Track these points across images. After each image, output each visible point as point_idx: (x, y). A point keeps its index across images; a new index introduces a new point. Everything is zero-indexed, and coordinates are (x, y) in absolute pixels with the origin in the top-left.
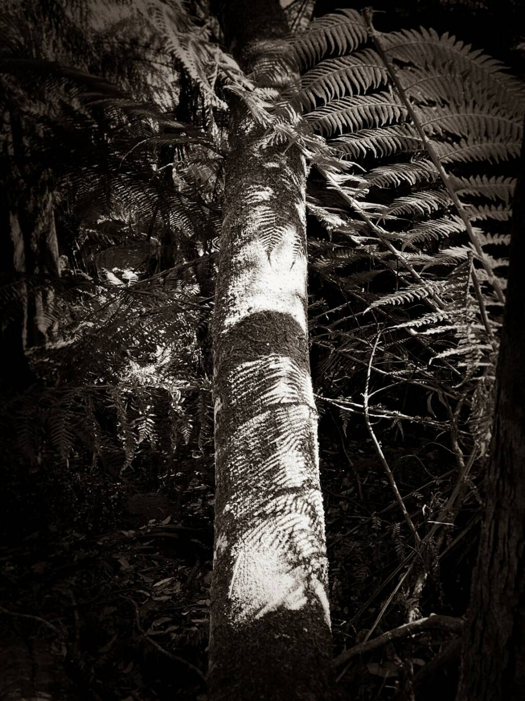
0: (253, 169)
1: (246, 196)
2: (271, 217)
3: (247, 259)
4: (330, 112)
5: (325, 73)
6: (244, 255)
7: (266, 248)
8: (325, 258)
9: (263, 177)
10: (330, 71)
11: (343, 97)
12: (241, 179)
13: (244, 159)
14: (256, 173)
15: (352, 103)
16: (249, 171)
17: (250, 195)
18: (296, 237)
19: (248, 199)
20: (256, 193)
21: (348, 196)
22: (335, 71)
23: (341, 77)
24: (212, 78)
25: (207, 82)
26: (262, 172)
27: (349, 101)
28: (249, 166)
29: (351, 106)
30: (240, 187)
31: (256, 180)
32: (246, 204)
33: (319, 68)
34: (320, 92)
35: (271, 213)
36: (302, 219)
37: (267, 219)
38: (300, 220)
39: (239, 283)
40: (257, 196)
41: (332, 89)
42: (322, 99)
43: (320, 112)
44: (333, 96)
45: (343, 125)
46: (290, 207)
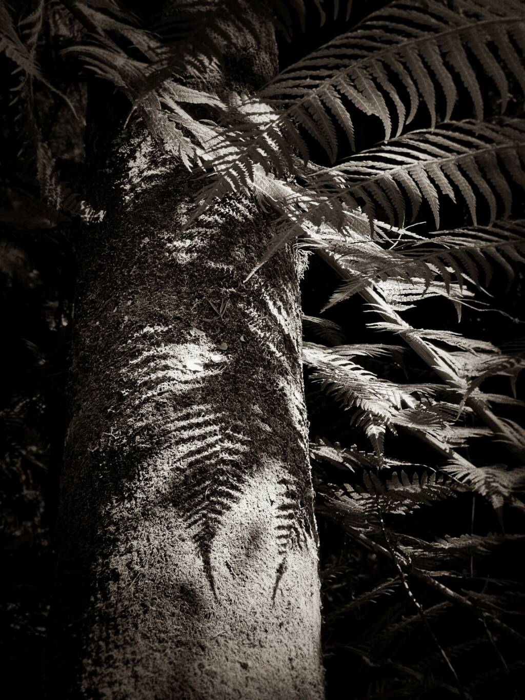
0: (152, 274)
1: (134, 356)
2: (207, 423)
3: (137, 568)
4: (401, 163)
5: (390, 42)
6: (129, 551)
7: (196, 530)
8: (356, 491)
9: (180, 298)
10: (409, 35)
11: (447, 121)
12: (117, 304)
13: (125, 245)
14: (160, 287)
15: (481, 137)
16: (141, 279)
17: (146, 354)
18: (283, 482)
19: (138, 366)
20: (163, 349)
21: (424, 343)
22: (427, 35)
23: (443, 55)
24: (31, 25)
25: (16, 37)
26: (179, 283)
27: (470, 133)
28: (141, 263)
29: (477, 147)
30: (116, 329)
31: (162, 307)
32: (132, 384)
33: (370, 27)
34: (369, 99)
35: (208, 412)
36: (296, 416)
37: (197, 432)
38: (290, 424)
39: (115, 653)
40: (165, 357)
41: (412, 90)
42: (376, 121)
43: (370, 163)
44: (414, 112)
45: (443, 198)
46: (263, 387)
